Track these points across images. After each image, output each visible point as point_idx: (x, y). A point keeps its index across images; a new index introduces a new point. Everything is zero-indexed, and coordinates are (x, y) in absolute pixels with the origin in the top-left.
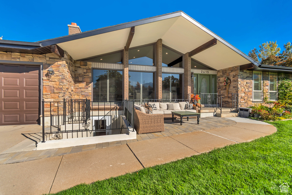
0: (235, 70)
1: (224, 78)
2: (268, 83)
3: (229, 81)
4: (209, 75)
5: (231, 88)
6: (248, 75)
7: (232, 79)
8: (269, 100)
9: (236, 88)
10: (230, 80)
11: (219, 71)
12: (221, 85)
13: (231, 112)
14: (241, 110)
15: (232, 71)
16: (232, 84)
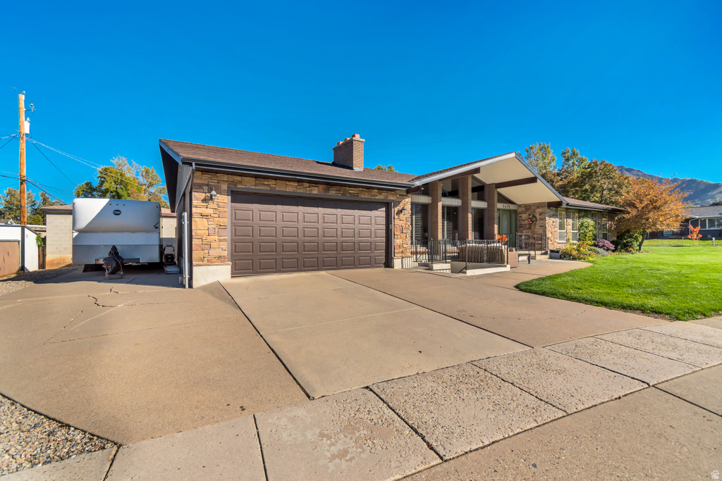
0: (543, 207)
1: (527, 214)
2: (570, 221)
3: (534, 219)
4: (510, 211)
5: (537, 227)
6: (554, 213)
7: (538, 217)
8: (571, 241)
9: (544, 227)
10: (536, 218)
11: (520, 206)
12: (523, 223)
13: (542, 254)
14: (552, 251)
15: (538, 207)
16: (538, 222)
